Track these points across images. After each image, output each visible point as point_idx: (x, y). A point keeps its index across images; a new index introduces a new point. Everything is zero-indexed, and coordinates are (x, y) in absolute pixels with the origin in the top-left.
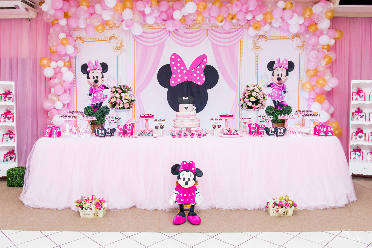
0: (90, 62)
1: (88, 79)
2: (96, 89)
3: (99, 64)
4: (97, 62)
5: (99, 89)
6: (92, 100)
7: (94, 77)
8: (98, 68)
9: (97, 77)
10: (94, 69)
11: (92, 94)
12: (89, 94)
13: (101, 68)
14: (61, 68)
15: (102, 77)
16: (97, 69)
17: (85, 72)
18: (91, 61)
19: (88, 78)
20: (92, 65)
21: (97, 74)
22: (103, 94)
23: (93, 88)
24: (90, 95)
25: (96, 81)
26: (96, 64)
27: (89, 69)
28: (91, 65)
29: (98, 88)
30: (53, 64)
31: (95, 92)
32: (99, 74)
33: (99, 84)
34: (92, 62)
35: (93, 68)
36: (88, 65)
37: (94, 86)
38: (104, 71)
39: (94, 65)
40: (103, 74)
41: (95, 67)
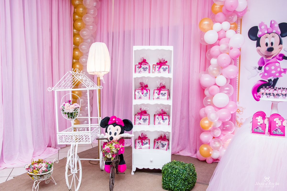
0: (262, 24)
1: (258, 47)
2: (269, 60)
3: (277, 26)
4: (273, 23)
5: (274, 60)
6: (261, 75)
7: (267, 44)
8: (274, 31)
9: (272, 44)
10: (268, 33)
11: (263, 67)
12: (258, 66)
13: (279, 30)
14: (226, 32)
15: (281, 43)
16: (272, 32)
17: (254, 38)
18: (263, 21)
19: (258, 45)
20: (265, 28)
21: (273, 40)
22: (279, 67)
23: (264, 58)
24: (260, 68)
25: (270, 50)
26: (271, 26)
27: (259, 33)
28: (263, 27)
29: (273, 58)
30: (217, 26)
31: (267, 64)
32: (275, 39)
33: (275, 52)
34: (265, 24)
35: (266, 32)
36: (259, 28)
37: (267, 57)
38: (284, 35)
39: (269, 26)
40: (282, 38)
41: (270, 31)
